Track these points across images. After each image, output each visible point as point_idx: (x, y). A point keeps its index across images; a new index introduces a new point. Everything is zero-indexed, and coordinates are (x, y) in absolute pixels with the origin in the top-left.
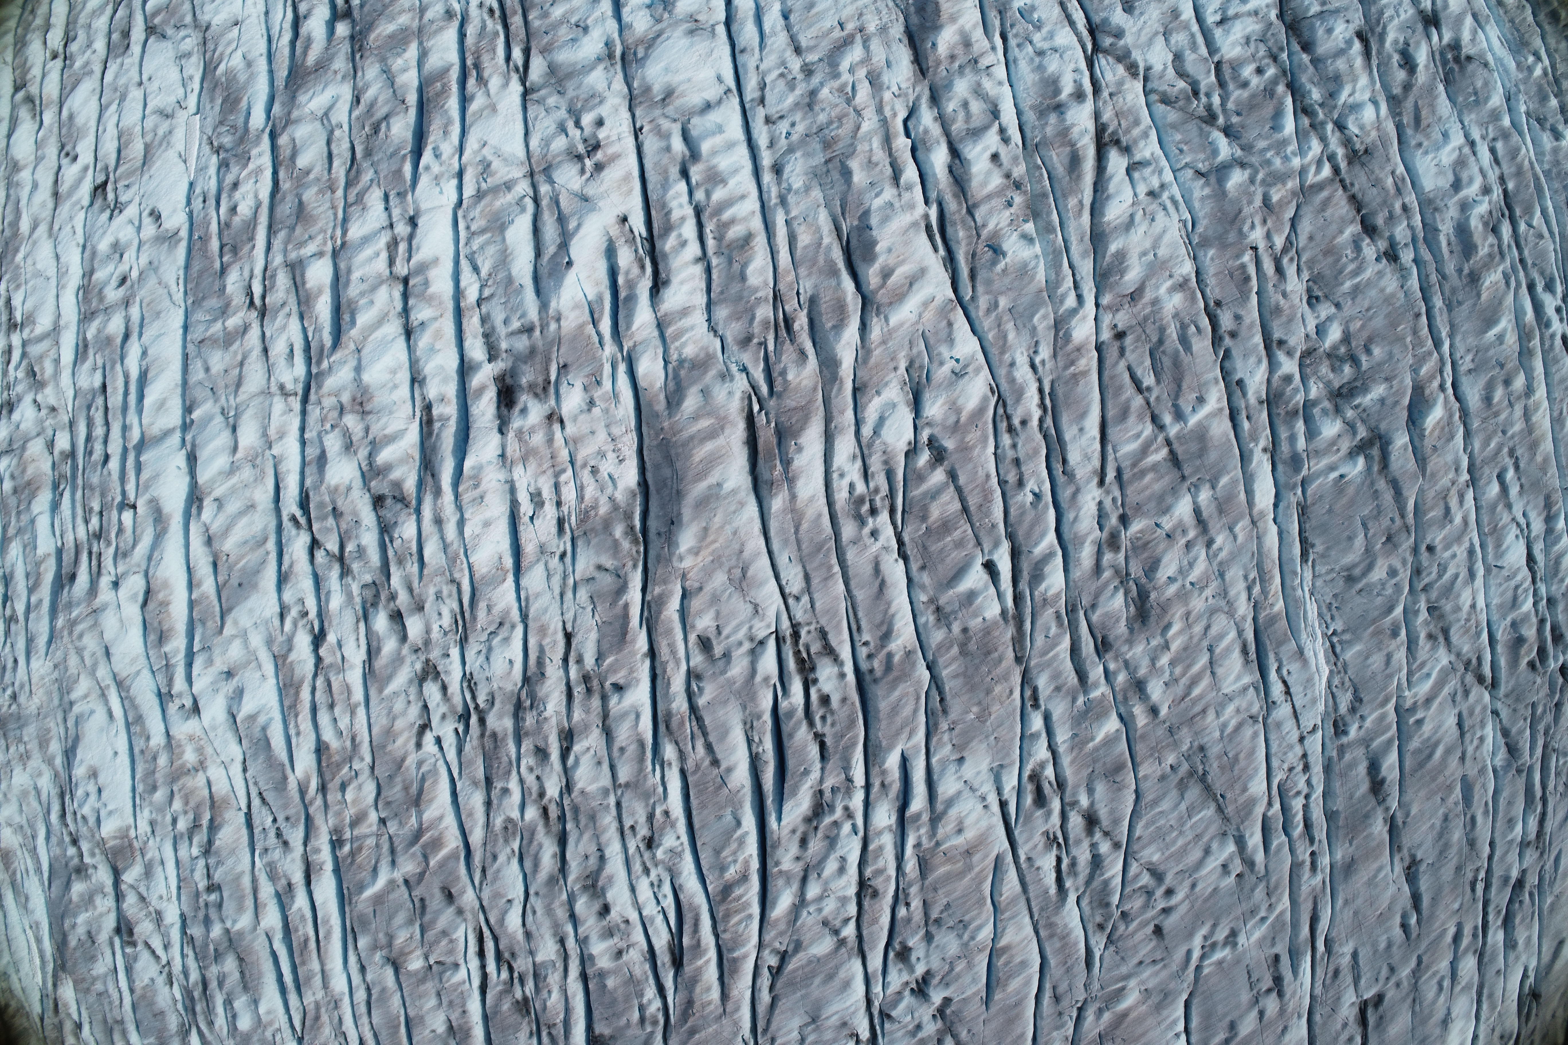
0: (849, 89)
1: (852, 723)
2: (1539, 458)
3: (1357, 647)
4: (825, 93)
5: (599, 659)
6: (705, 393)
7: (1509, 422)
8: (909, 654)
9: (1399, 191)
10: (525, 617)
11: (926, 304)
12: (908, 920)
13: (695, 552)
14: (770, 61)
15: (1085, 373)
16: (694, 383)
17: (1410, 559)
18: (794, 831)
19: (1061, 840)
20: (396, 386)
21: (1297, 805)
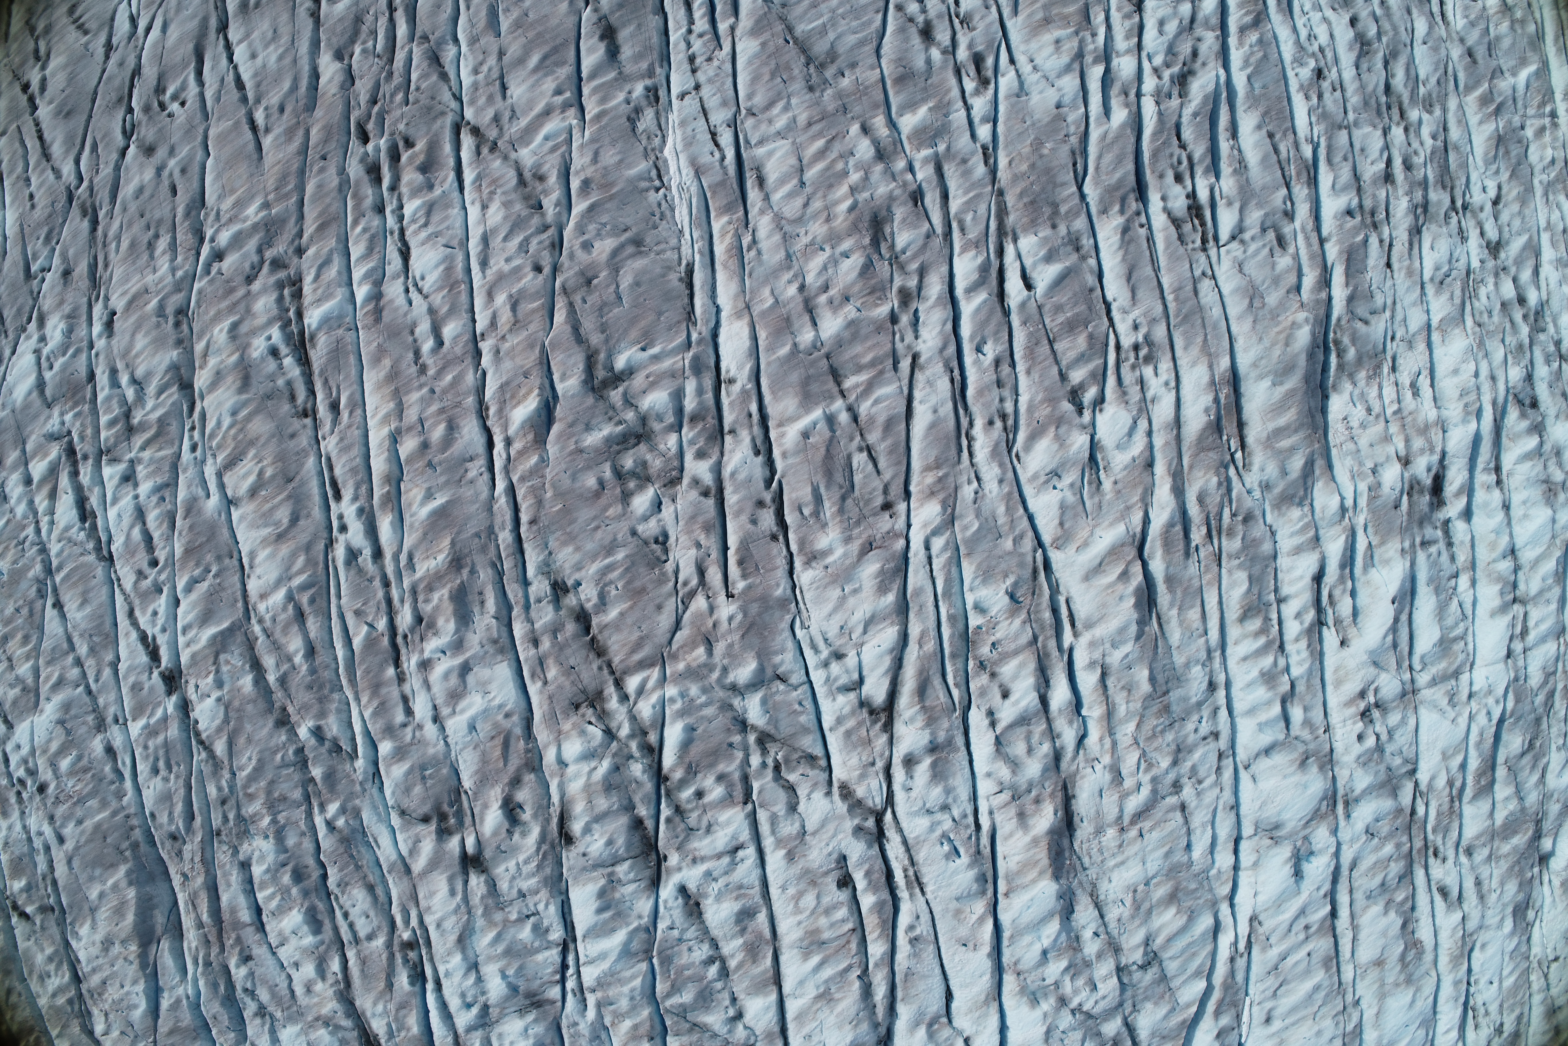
0: (1143, 766)
1: (1155, 154)
2: (387, 363)
3: (633, 172)
4: (1165, 763)
5: (1366, 241)
6: (1284, 473)
7: (425, 402)
8: (1104, 211)
9: (541, 662)
10: (1423, 287)
11: (1086, 544)
13: (1294, 325)
14: (1210, 797)
15: (927, 469)
16: (1294, 482)
17: (564, 259)
18: (1203, 65)
19: (956, 21)
20: (1524, 503)
21: (702, 24)
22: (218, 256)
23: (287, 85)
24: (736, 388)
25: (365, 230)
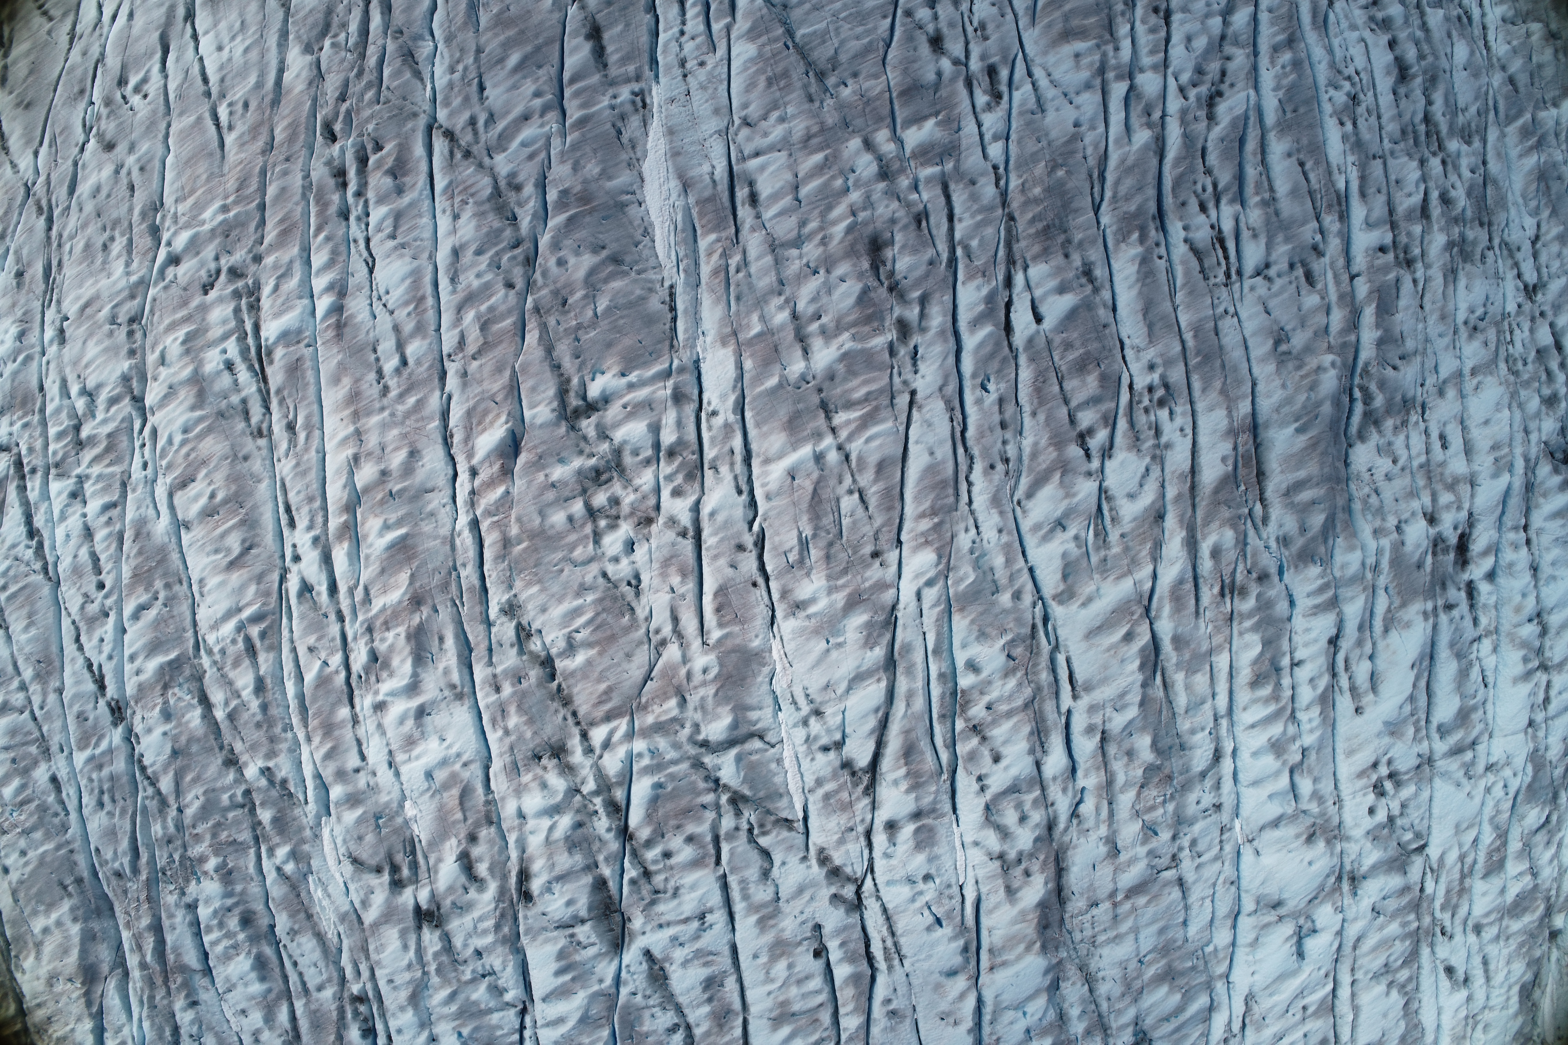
0: (1141, 837)
1: (1178, 180)
3: (614, 183)
4: (1164, 835)
5: (1398, 280)
6: (1304, 528)
7: (386, 426)
8: (1122, 240)
9: (502, 709)
10: (1456, 331)
13: (1321, 370)
14: (1210, 871)
16: (1313, 539)
17: (538, 276)
18: (1232, 85)
19: (970, 29)
20: (1553, 564)
21: (695, 24)
22: (174, 260)
23: (252, 79)
24: (718, 421)
25: (328, 239)
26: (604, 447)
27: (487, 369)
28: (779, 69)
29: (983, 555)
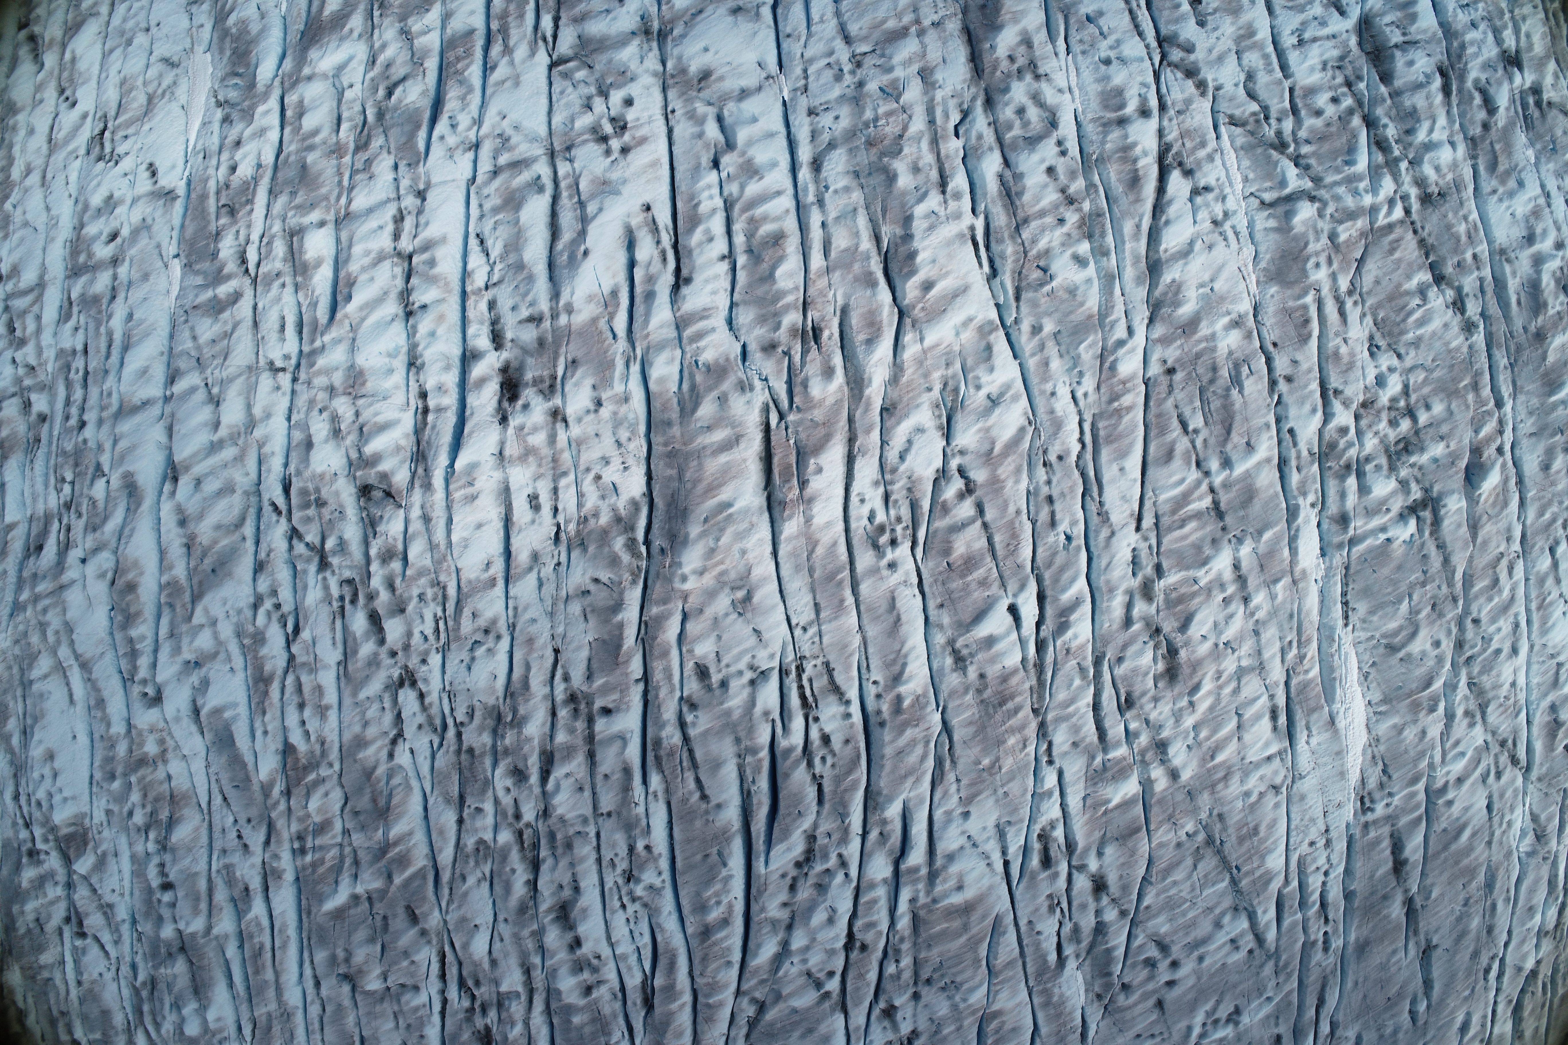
0: (900, 85)
1: (855, 763)
3: (1391, 722)
4: (872, 86)
6: (722, 401)
8: (920, 698)
9: (1471, 239)
10: (512, 627)
11: (965, 323)
12: (898, 976)
13: (699, 572)
14: (816, 49)
15: (1130, 409)
16: (710, 389)
17: (1455, 630)
18: (783, 876)
19: (1065, 905)
20: (391, 371)
21: (1315, 882)
24: (1308, 499)
26: (1404, 473)
27: (1493, 544)
28: (1247, 844)
29: (1070, 370)
